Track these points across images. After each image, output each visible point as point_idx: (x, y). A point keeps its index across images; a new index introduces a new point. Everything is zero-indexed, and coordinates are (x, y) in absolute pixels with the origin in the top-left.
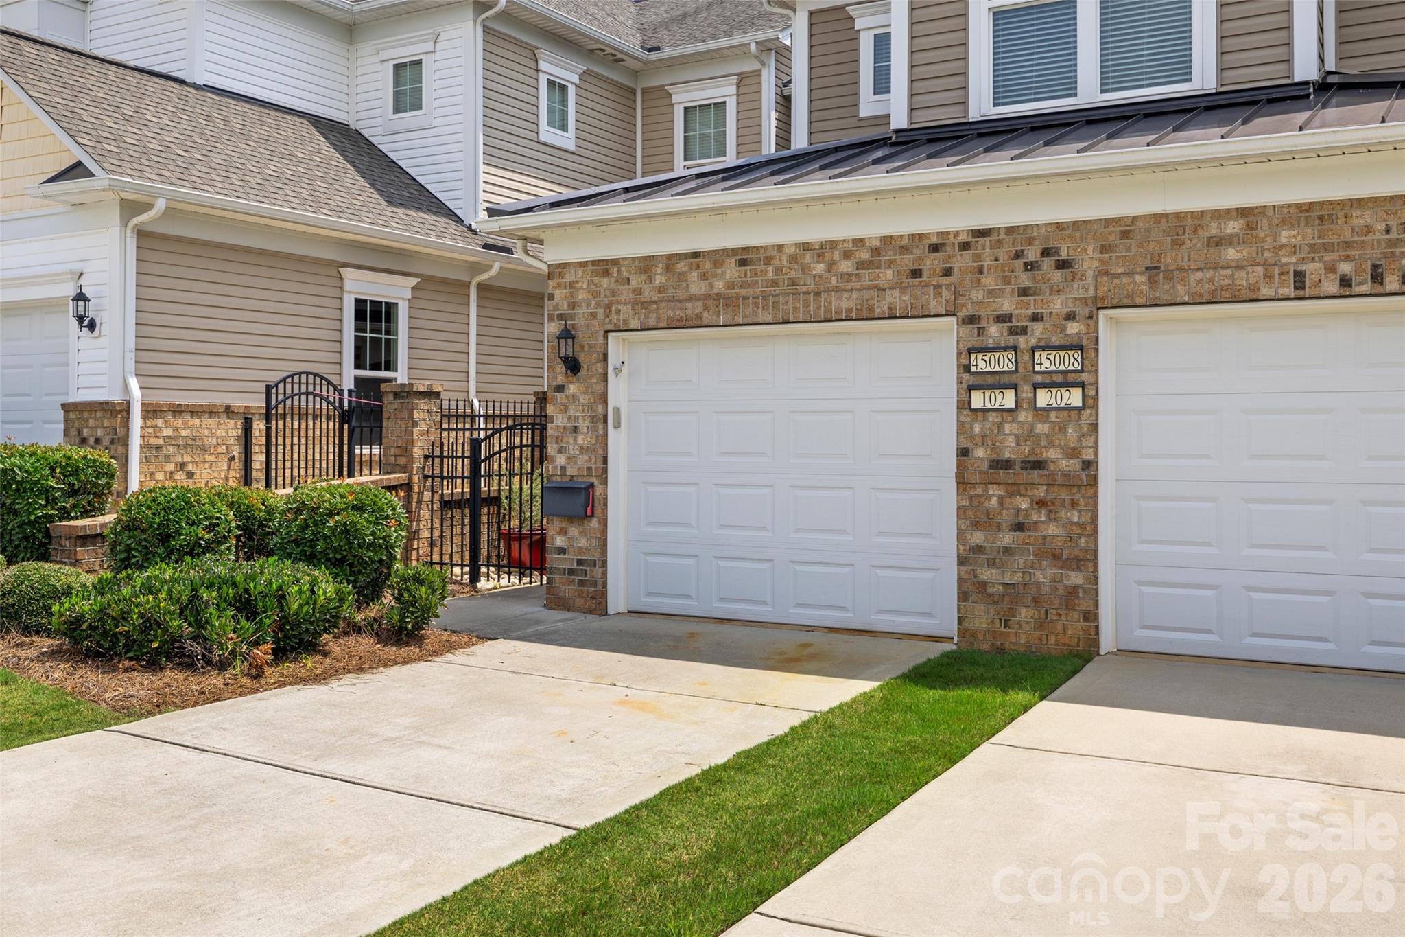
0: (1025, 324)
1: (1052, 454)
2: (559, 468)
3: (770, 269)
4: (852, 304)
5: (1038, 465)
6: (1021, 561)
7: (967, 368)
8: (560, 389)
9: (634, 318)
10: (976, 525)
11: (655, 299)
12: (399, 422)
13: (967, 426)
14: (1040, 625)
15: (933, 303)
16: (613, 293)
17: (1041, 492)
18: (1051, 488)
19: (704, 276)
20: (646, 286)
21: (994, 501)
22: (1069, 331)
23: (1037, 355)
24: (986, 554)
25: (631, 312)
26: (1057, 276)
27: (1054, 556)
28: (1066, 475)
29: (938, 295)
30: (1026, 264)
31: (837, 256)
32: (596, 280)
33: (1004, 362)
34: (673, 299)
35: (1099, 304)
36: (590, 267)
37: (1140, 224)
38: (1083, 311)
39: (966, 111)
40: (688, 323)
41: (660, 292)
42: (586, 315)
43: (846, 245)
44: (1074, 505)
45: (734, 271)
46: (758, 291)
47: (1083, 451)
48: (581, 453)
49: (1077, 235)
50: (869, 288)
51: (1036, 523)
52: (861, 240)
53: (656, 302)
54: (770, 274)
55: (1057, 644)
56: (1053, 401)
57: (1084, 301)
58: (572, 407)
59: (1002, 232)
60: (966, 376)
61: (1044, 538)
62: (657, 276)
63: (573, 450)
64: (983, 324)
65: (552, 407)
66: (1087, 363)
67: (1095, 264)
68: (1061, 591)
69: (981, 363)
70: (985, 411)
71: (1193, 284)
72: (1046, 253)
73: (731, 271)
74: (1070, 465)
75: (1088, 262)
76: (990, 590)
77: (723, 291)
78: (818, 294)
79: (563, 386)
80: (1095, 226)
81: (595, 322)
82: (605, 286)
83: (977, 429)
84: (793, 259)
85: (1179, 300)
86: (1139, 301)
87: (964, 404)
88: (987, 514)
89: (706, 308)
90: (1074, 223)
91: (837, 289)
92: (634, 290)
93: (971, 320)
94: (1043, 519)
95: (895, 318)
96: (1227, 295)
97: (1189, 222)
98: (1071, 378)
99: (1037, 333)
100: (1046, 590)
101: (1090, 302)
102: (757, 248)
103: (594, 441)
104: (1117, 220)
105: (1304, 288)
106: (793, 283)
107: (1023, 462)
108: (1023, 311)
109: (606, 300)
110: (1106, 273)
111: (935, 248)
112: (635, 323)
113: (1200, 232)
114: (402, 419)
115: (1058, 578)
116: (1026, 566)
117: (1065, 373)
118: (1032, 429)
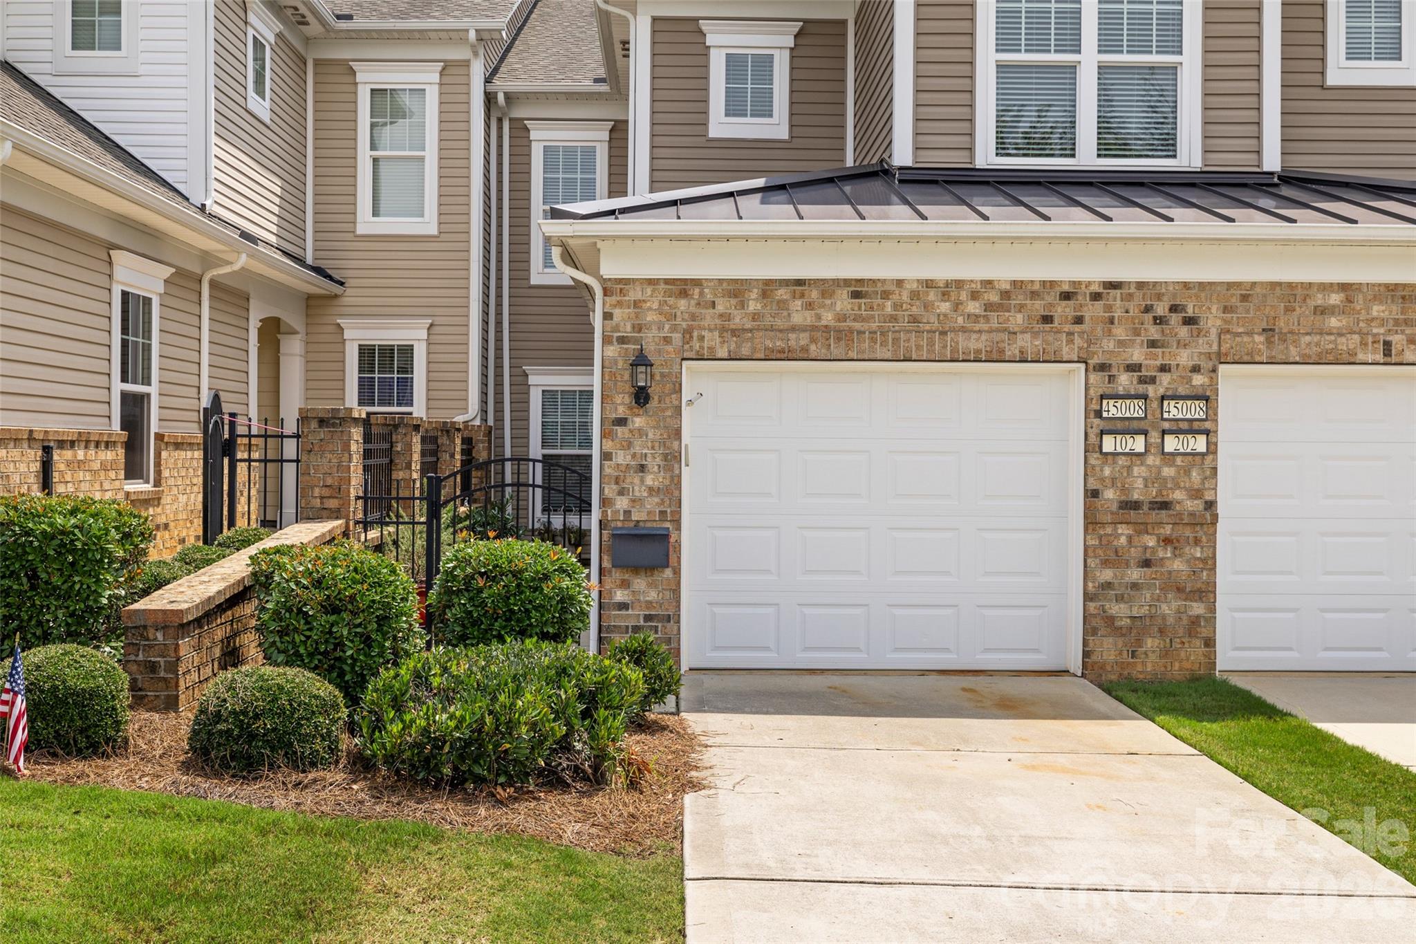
0: (1154, 374)
1: (1178, 495)
2: (622, 512)
3: (889, 303)
4: (980, 345)
5: (1165, 505)
6: (1148, 596)
7: (1098, 414)
8: (621, 422)
9: (722, 347)
10: (1106, 563)
11: (748, 326)
12: (329, 456)
13: (1098, 469)
14: (1165, 653)
15: (1065, 350)
16: (693, 317)
17: (1167, 530)
18: (1177, 527)
19: (809, 306)
20: (736, 312)
21: (1123, 540)
22: (1194, 383)
23: (1166, 403)
24: (1114, 590)
25: (718, 340)
26: (1184, 332)
27: (1178, 589)
28: (1192, 514)
29: (1071, 342)
30: (1155, 318)
31: (964, 296)
32: (671, 301)
33: (1133, 409)
34: (772, 329)
35: (1222, 358)
36: (662, 286)
37: (1258, 290)
38: (1206, 365)
39: (972, 157)
40: (790, 355)
41: (753, 320)
42: (656, 339)
43: (974, 286)
44: (1197, 541)
45: (845, 303)
46: (874, 326)
47: (1206, 493)
48: (650, 495)
49: (1203, 295)
50: (998, 330)
51: (1162, 559)
52: (990, 282)
53: (751, 330)
54: (889, 308)
55: (1180, 670)
56: (1180, 446)
57: (1209, 356)
58: (638, 443)
59: (1133, 286)
60: (1097, 421)
61: (1170, 573)
62: (751, 302)
63: (639, 492)
64: (1114, 372)
65: (610, 443)
66: (1210, 412)
67: (1219, 322)
68: (1185, 621)
69: (1113, 409)
70: (1115, 455)
71: (1303, 346)
72: (1174, 309)
73: (843, 302)
74: (1194, 505)
75: (1212, 320)
76: (1118, 623)
77: (832, 323)
78: (943, 333)
79: (626, 419)
80: (1219, 288)
81: (670, 348)
82: (682, 308)
83: (1107, 471)
84: (915, 295)
85: (1291, 360)
86: (1258, 359)
87: (1092, 448)
88: (1116, 552)
89: (813, 340)
90: (1200, 283)
91: (963, 330)
92: (721, 315)
93: (1102, 367)
94: (1169, 555)
95: (1026, 361)
96: (1330, 358)
97: (1299, 292)
98: (1196, 425)
100: (1171, 621)
101: (1213, 357)
102: (874, 281)
103: (667, 482)
104: (1238, 285)
105: (1390, 356)
106: (914, 319)
107: (1150, 503)
108: (1152, 362)
109: (684, 325)
110: (1228, 331)
111: (1066, 296)
112: (722, 353)
113: (1308, 300)
114: (331, 452)
115: (1182, 610)
116: (1152, 599)
117: (1191, 421)
118: (1159, 472)
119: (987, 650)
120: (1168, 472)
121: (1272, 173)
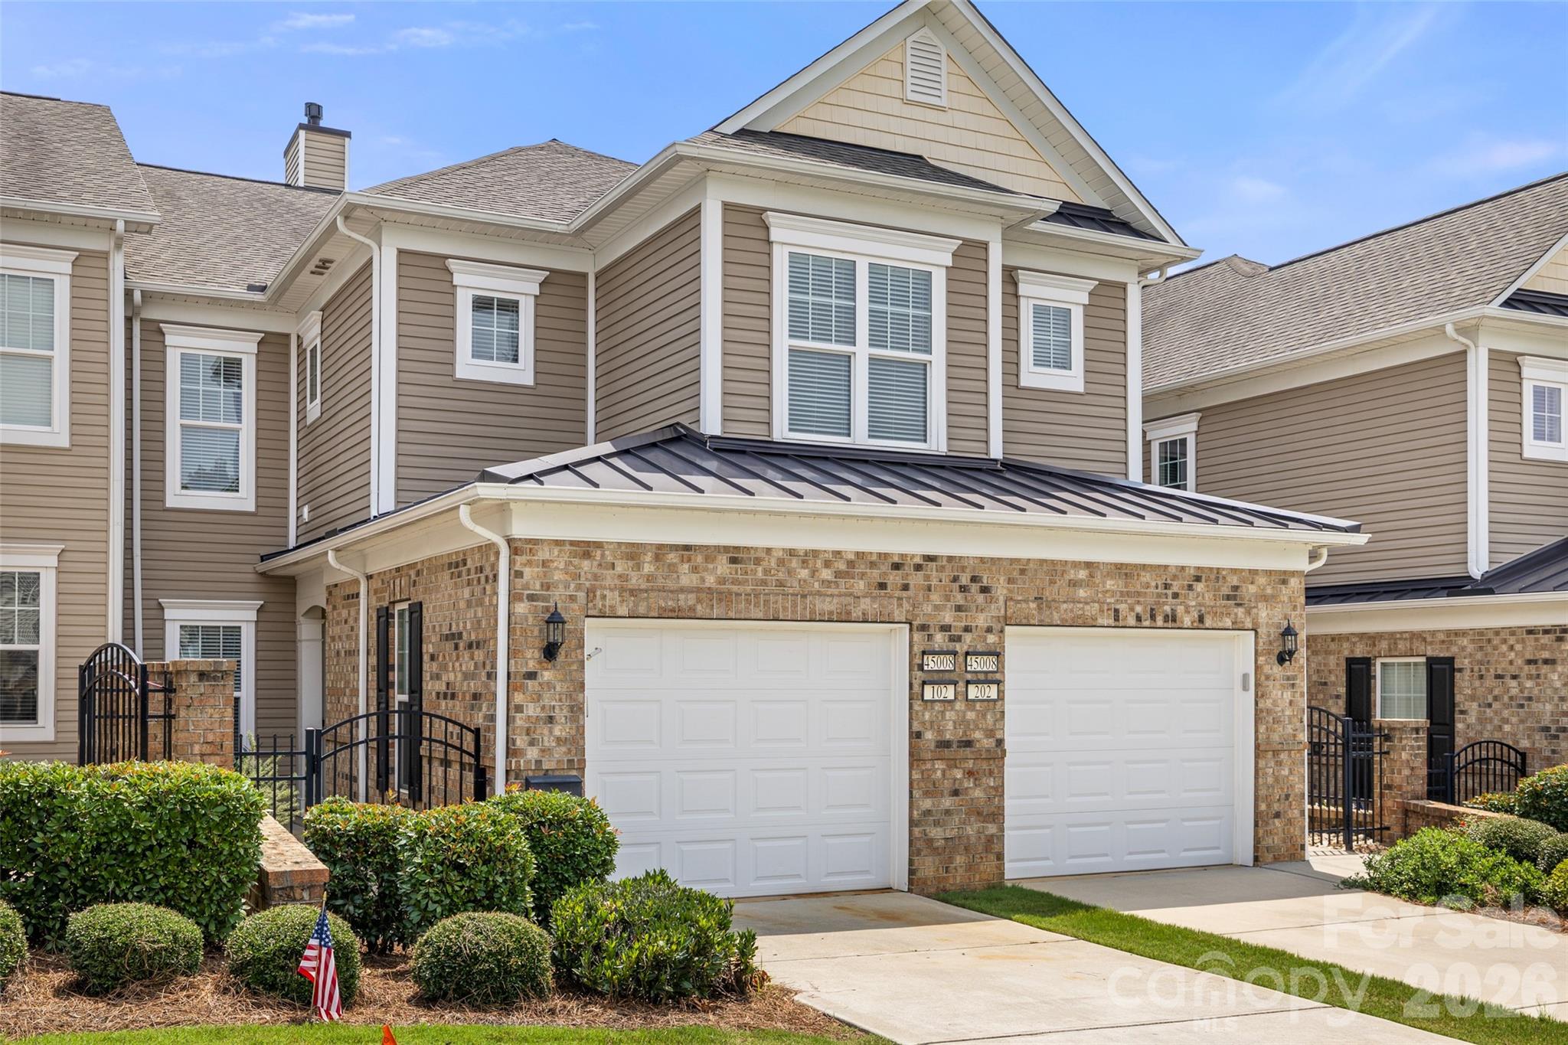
0: (960, 633)
1: (978, 735)
2: (533, 762)
3: (760, 569)
4: (832, 608)
5: (968, 744)
6: (957, 819)
7: (921, 667)
8: (531, 675)
9: (621, 606)
10: (927, 794)
11: (643, 587)
12: (210, 711)
13: (920, 714)
14: (970, 868)
15: (896, 612)
16: (596, 577)
17: (970, 764)
18: (977, 762)
19: (695, 569)
20: (633, 573)
21: (939, 774)
22: (989, 641)
23: (969, 658)
24: (932, 816)
25: (618, 599)
26: (980, 598)
27: (978, 813)
28: (988, 751)
29: (900, 605)
30: (961, 587)
31: (819, 564)
32: (576, 561)
33: (945, 663)
34: (663, 590)
35: (1007, 621)
36: (568, 547)
37: (1031, 565)
38: (996, 627)
40: (680, 614)
41: (648, 581)
42: (563, 597)
43: (827, 555)
44: (991, 773)
45: (725, 567)
46: (749, 589)
47: (997, 732)
48: (559, 745)
49: (994, 568)
50: (846, 595)
51: (966, 789)
52: (839, 553)
53: (646, 591)
54: (760, 574)
55: (980, 880)
56: (979, 694)
57: (998, 619)
58: (546, 696)
59: (945, 559)
60: (919, 673)
61: (972, 799)
62: (646, 564)
63: (549, 742)
64: (932, 632)
65: (521, 695)
66: (1000, 665)
67: (1005, 591)
68: (983, 840)
69: (932, 663)
70: (933, 701)
71: (1062, 612)
72: (974, 579)
73: (723, 567)
74: (988, 743)
75: (1001, 591)
76: (936, 844)
77: (714, 586)
78: (804, 596)
79: (536, 673)
80: (1005, 563)
81: (575, 606)
82: (586, 569)
83: (927, 716)
84: (781, 562)
85: (1055, 623)
86: (1032, 622)
87: (915, 696)
88: (934, 784)
89: (699, 601)
90: (992, 559)
91: (819, 594)
92: (620, 576)
93: (923, 628)
95: (867, 622)
96: (1080, 621)
97: (1059, 568)
98: (990, 676)
99: (968, 641)
100: (973, 840)
101: (1001, 620)
102: (748, 549)
103: (573, 732)
104: (1018, 560)
105: (1118, 620)
106: (781, 584)
107: (959, 742)
108: (958, 623)
109: (588, 584)
110: (1011, 599)
111: (896, 566)
113: (1065, 574)
114: (214, 707)
115: (981, 830)
116: (960, 823)
117: (986, 673)
118: (964, 717)
119: (829, 874)
120: (971, 715)
121: (996, 460)
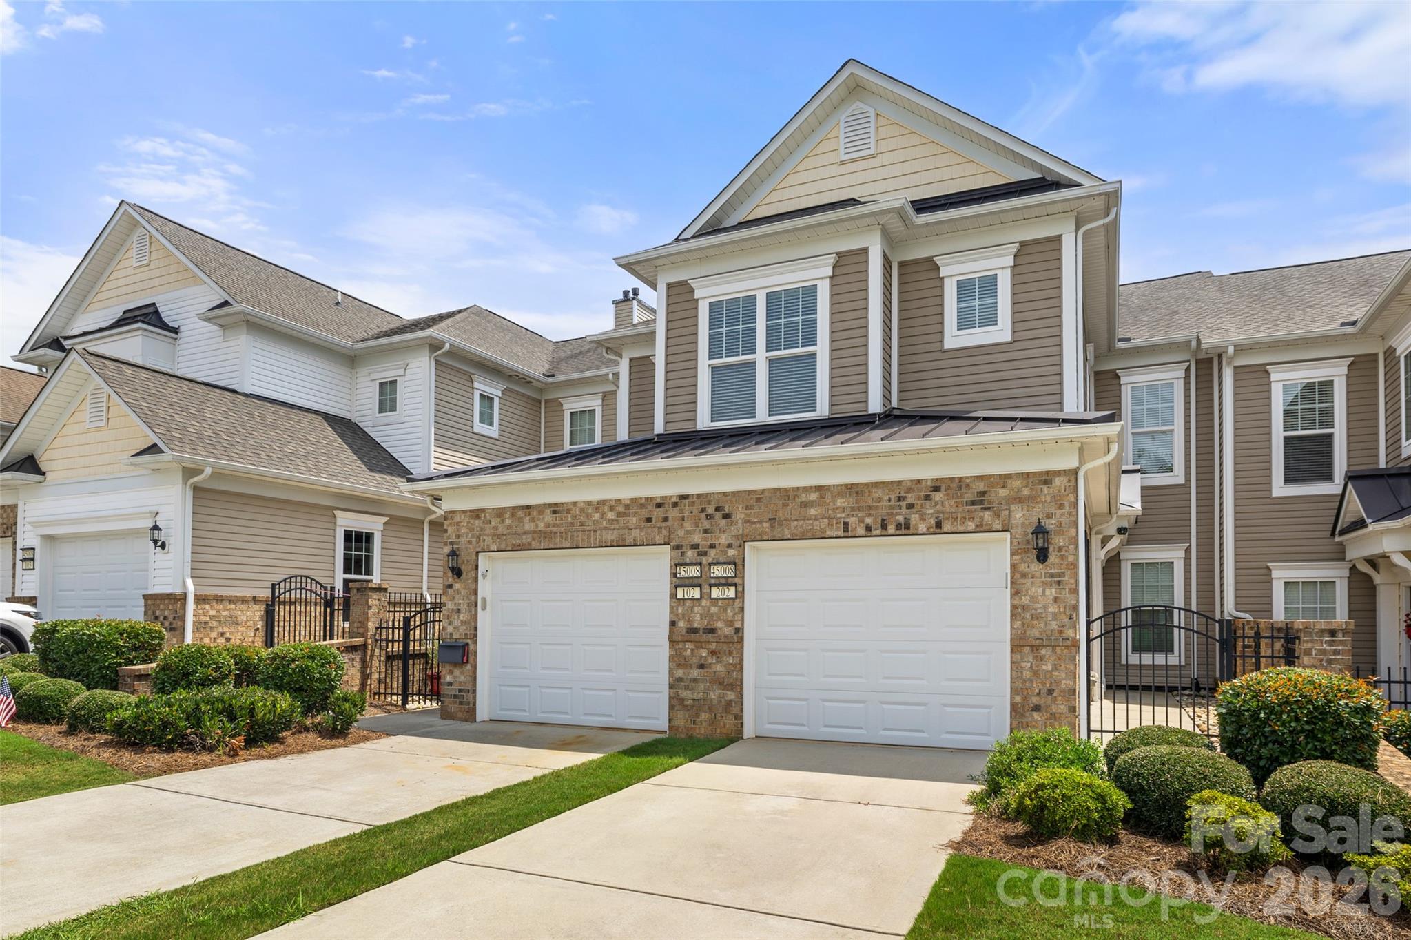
0: (706, 549)
1: (719, 624)
2: (448, 633)
3: (570, 516)
4: (613, 537)
5: (712, 631)
6: (703, 686)
7: (675, 575)
8: (450, 586)
9: (493, 544)
10: (679, 666)
11: (505, 532)
12: (360, 606)
13: (675, 608)
14: (712, 723)
15: (657, 537)
16: (482, 529)
17: (713, 646)
18: (719, 644)
19: (533, 520)
20: (500, 525)
21: (689, 652)
22: (729, 554)
23: (712, 567)
24: (684, 682)
25: (491, 540)
26: (723, 523)
27: (719, 682)
28: (726, 636)
29: (660, 532)
30: (707, 516)
31: (606, 509)
32: (472, 521)
33: (694, 572)
34: (515, 533)
35: (745, 539)
36: (468, 513)
37: (766, 494)
38: (737, 543)
39: (696, 424)
40: (523, 548)
41: (508, 529)
42: (466, 542)
43: (611, 503)
44: (730, 653)
46: (562, 529)
47: (736, 623)
48: (462, 625)
49: (734, 499)
50: (623, 528)
51: (711, 664)
52: (619, 500)
53: (506, 535)
54: (570, 519)
55: (721, 733)
56: (720, 594)
57: (737, 537)
58: (457, 597)
59: (695, 497)
60: (675, 580)
61: (715, 672)
62: (506, 519)
63: (457, 623)
64: (684, 550)
65: (445, 597)
66: (738, 572)
67: (743, 516)
68: (723, 703)
69: (683, 572)
70: (684, 600)
72: (717, 509)
73: (548, 517)
74: (728, 631)
75: (739, 515)
76: (686, 703)
77: (543, 529)
78: (595, 531)
79: (452, 585)
80: (744, 494)
81: (471, 546)
82: (477, 524)
83: (680, 610)
84: (582, 510)
85: (785, 537)
86: (765, 538)
87: (673, 596)
88: (685, 659)
89: (534, 539)
90: (732, 492)
91: (606, 528)
92: (493, 527)
93: (678, 547)
94: (714, 661)
95: (637, 545)
96: (809, 535)
97: (791, 493)
98: (730, 581)
99: (712, 555)
100: (715, 702)
101: (740, 537)
102: (563, 504)
103: (468, 618)
104: (754, 491)
105: (848, 531)
106: (582, 524)
107: (704, 629)
108: (705, 543)
109: (477, 533)
110: (749, 521)
111: (659, 505)
112: (494, 547)
113: (796, 499)
114: (362, 605)
115: (722, 696)
116: (705, 689)
117: (727, 578)
118: (709, 611)
119: (631, 717)
120: (714, 610)
